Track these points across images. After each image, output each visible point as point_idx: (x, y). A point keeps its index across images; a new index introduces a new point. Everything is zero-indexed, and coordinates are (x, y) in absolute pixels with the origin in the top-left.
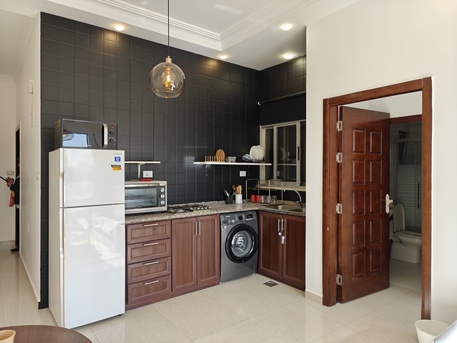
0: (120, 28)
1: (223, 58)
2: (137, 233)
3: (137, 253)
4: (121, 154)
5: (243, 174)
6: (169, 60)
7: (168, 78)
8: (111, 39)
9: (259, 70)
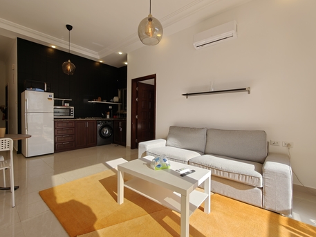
0: (54, 47)
1: (101, 62)
2: (60, 125)
3: (59, 132)
4: (52, 94)
5: (110, 107)
6: (69, 61)
7: (69, 67)
8: (51, 50)
9: (118, 67)
